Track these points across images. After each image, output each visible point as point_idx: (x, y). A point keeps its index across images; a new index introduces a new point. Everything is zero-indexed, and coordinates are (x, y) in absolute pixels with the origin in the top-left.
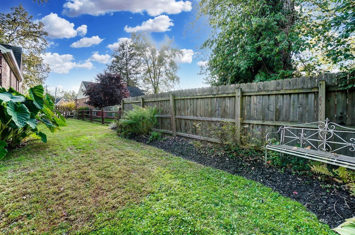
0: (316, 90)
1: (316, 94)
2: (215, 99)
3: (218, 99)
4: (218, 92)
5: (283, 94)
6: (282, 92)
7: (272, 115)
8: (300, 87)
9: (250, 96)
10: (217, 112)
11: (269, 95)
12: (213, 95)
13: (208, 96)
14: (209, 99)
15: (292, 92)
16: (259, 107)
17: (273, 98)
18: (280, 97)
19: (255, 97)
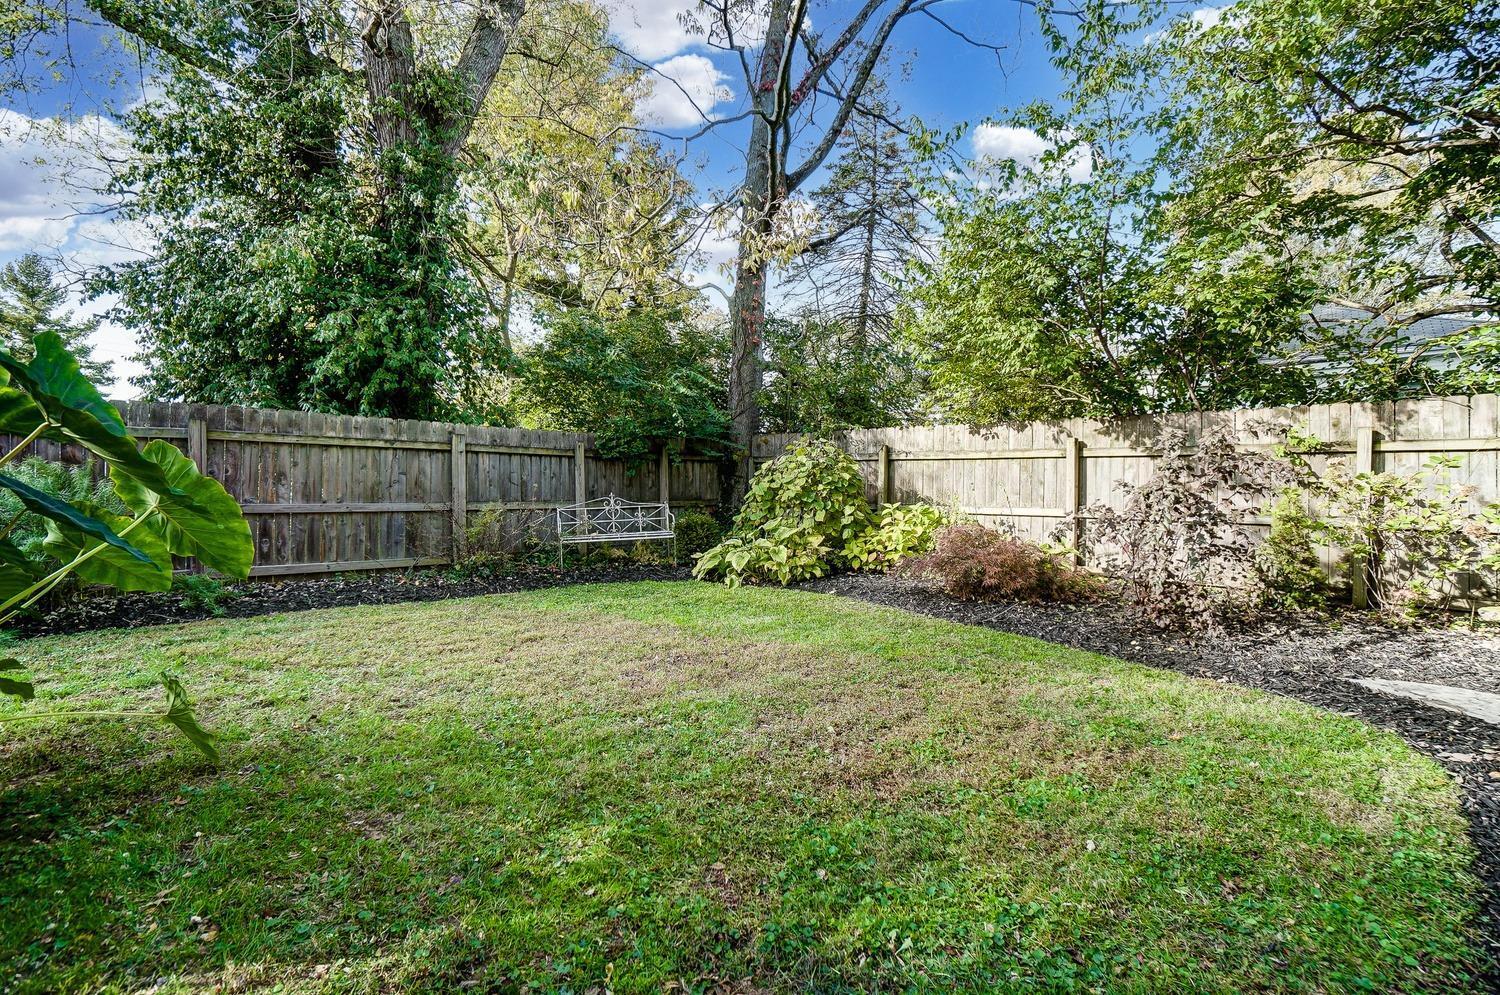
0: (570, 454)
1: (571, 458)
2: (391, 452)
3: (400, 453)
4: (400, 434)
5: (530, 456)
6: (531, 452)
7: (515, 491)
8: (552, 446)
9: (477, 453)
10: (396, 486)
11: (510, 455)
12: (386, 441)
13: (369, 444)
14: (370, 452)
15: (544, 452)
16: (495, 474)
17: (516, 460)
18: (527, 459)
19: (486, 457)
